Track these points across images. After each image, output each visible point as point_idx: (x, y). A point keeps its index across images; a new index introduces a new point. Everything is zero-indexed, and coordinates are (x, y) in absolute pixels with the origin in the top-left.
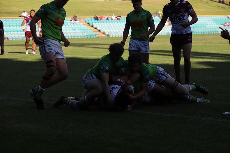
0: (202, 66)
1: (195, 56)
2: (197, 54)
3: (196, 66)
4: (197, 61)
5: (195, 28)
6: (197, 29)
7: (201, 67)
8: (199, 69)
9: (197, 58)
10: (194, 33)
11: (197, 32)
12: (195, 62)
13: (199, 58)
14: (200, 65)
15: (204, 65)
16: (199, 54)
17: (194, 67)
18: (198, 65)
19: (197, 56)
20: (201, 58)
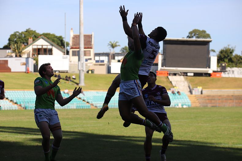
0: (37, 143)
1: (29, 133)
2: (31, 130)
3: (30, 143)
4: (31, 138)
5: (30, 103)
6: (31, 104)
7: (35, 144)
8: (33, 146)
9: (31, 134)
10: (28, 108)
11: (31, 108)
12: (29, 138)
13: (33, 134)
14: (35, 142)
15: (38, 142)
16: (34, 130)
17: (28, 144)
18: (32, 142)
19: (31, 133)
20: (35, 134)
